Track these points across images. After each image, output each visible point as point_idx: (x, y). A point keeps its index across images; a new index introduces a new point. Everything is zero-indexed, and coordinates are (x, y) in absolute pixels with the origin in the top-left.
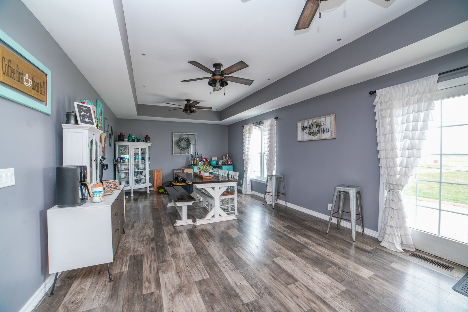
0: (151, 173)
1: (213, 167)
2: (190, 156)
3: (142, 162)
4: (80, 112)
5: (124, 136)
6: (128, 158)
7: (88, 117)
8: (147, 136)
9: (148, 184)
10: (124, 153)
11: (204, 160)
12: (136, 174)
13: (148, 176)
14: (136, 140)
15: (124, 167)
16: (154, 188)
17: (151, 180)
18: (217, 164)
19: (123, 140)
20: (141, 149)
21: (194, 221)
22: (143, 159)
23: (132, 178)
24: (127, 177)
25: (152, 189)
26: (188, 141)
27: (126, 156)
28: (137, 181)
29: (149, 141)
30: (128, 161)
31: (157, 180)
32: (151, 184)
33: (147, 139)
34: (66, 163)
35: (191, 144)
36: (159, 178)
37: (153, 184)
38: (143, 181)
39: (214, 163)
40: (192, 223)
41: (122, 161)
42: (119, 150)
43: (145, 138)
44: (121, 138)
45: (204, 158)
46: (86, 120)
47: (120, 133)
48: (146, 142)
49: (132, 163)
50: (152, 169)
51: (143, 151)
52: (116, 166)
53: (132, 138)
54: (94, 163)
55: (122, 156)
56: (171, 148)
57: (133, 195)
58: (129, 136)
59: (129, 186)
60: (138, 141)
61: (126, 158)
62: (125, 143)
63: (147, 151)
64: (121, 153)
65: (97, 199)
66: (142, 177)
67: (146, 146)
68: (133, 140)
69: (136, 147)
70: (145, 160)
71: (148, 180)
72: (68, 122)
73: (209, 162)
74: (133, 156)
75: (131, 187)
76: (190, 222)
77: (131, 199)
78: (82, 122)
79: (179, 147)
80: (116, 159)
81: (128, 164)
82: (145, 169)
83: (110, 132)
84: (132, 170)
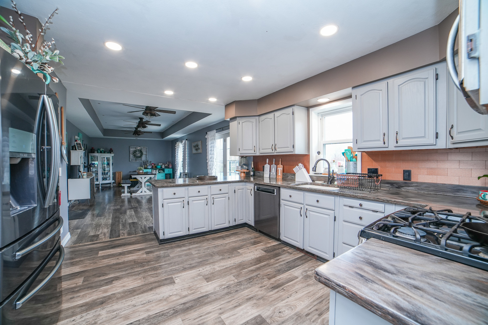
0: (114, 174)
1: (159, 170)
2: (143, 162)
3: (107, 166)
4: (77, 146)
5: (94, 149)
6: (97, 163)
7: (80, 147)
8: (111, 149)
9: (111, 181)
10: (95, 161)
11: (153, 165)
12: (103, 174)
13: (111, 176)
14: (103, 152)
15: (94, 170)
16: (116, 184)
17: (114, 178)
18: (161, 167)
19: (94, 152)
20: (107, 158)
21: (131, 194)
22: (108, 164)
23: (100, 176)
24: (97, 176)
25: (115, 185)
26: (141, 151)
27: (96, 163)
28: (104, 179)
29: (112, 153)
30: (98, 166)
31: (118, 178)
32: (114, 181)
33: (110, 151)
34: (72, 164)
35: (143, 154)
36: (119, 177)
37: (115, 181)
38: (108, 179)
39: (159, 167)
40: (130, 195)
41: (93, 166)
42: (91, 158)
43: (110, 150)
44: (92, 151)
45: (153, 164)
46: (79, 148)
47: (92, 148)
48: (110, 153)
49: (100, 167)
50: (115, 172)
51: (108, 159)
52: (89, 170)
53: (100, 150)
54: (82, 164)
55: (93, 162)
56: (129, 157)
57: (101, 188)
58: (98, 149)
59: (98, 181)
60: (104, 152)
61: (96, 164)
62: (96, 154)
63: (111, 159)
64: (92, 160)
65: (85, 177)
66: (107, 176)
67: (110, 156)
68: (101, 152)
69: (103, 157)
70: (109, 165)
71: (111, 178)
72: (73, 149)
73: (156, 166)
74: (100, 162)
75: (99, 182)
76: (129, 194)
77: (99, 190)
78: (78, 149)
79: (135, 156)
80: (89, 164)
81: (98, 168)
82: (109, 171)
83: (85, 148)
84: (100, 171)
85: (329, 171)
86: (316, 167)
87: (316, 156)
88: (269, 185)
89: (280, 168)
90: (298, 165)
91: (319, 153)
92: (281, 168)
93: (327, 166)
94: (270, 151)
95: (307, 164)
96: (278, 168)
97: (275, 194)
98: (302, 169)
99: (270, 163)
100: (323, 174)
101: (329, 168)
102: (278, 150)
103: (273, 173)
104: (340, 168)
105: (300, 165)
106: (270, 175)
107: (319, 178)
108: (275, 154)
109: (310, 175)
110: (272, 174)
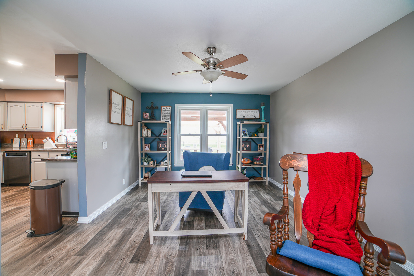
85: (67, 141)
86: (58, 139)
87: (60, 133)
88: (20, 151)
89: (30, 141)
90: (46, 138)
91: (61, 131)
92: (32, 141)
93: (66, 139)
94: (22, 129)
95: (53, 138)
96: (29, 141)
97: (26, 156)
98: (50, 140)
99: (20, 137)
100: (64, 143)
101: (67, 140)
102: (28, 129)
103: (24, 144)
104: (74, 139)
105: (48, 138)
106: (20, 146)
107: (61, 145)
108: (26, 131)
109: (55, 144)
110: (22, 145)
